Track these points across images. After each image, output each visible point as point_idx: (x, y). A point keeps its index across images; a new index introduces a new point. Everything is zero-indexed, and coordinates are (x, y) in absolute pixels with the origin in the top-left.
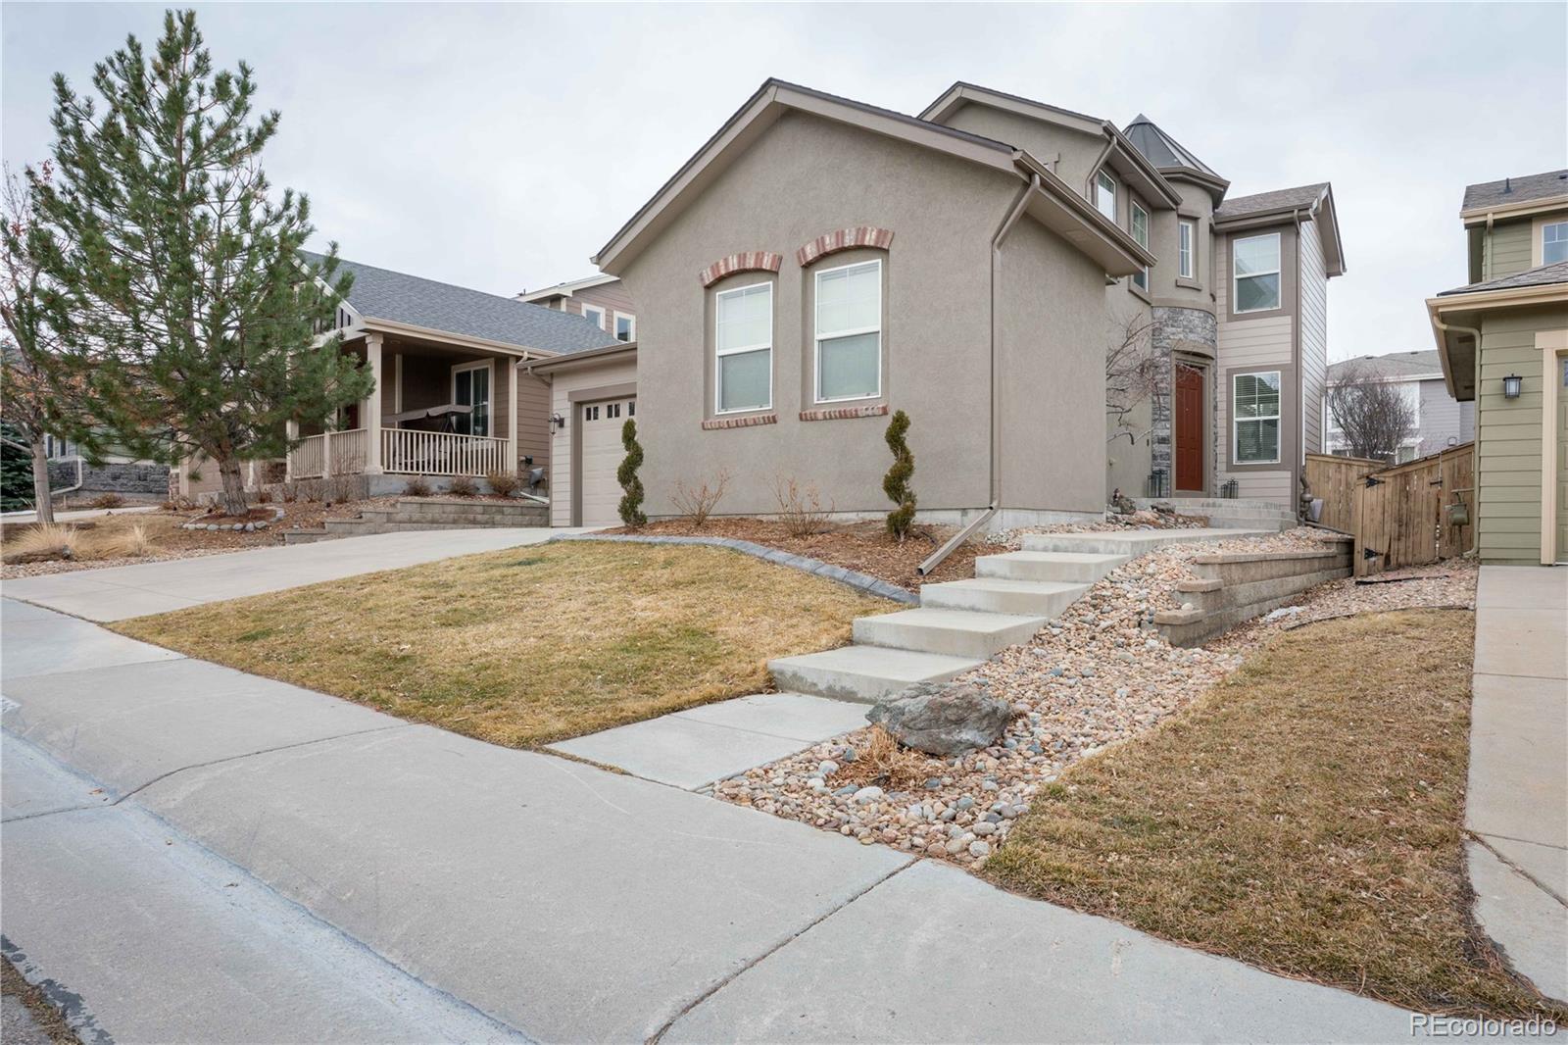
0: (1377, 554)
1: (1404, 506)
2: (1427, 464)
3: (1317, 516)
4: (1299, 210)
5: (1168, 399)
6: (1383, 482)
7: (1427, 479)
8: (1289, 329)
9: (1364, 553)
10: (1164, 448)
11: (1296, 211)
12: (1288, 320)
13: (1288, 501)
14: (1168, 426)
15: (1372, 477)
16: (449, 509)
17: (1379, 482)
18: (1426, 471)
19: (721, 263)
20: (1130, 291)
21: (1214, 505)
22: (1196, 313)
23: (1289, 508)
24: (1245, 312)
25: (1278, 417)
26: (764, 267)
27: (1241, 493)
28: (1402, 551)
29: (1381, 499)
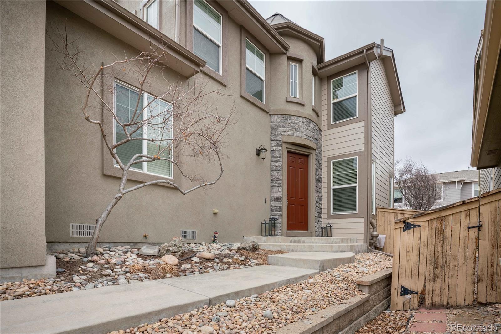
0: (412, 292)
1: (440, 249)
2: (465, 208)
3: (382, 245)
4: (367, 50)
5: (280, 173)
6: (419, 226)
7: (465, 223)
8: (363, 129)
9: (400, 291)
10: (278, 204)
11: (365, 51)
12: (363, 124)
14: (280, 190)
15: (408, 221)
17: (415, 226)
18: (463, 215)
20: (242, 97)
21: (299, 242)
22: (301, 119)
23: (362, 241)
25: (357, 185)
27: (334, 231)
28: (437, 292)
29: (416, 242)
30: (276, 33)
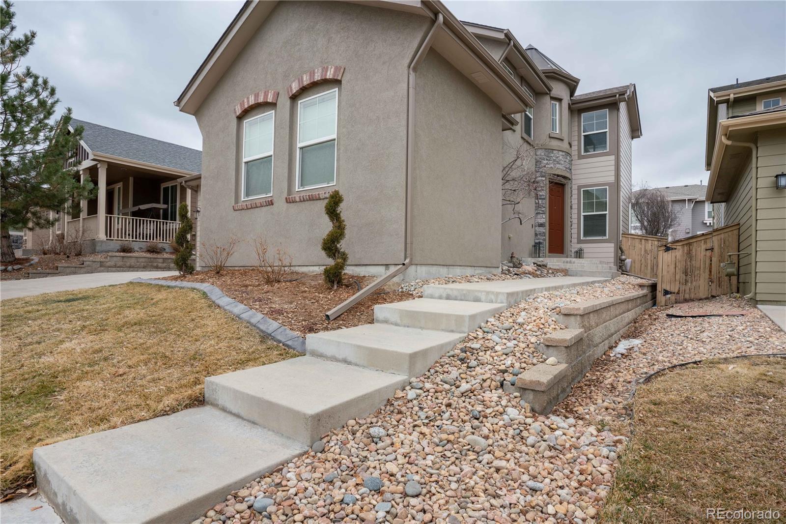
0: (671, 293)
1: (689, 263)
2: (703, 238)
3: (628, 268)
4: (619, 95)
5: (544, 201)
6: (675, 249)
7: (703, 247)
8: (613, 163)
9: (663, 292)
10: (542, 229)
11: (617, 96)
12: (613, 157)
13: (612, 260)
14: (544, 217)
15: (668, 245)
16: (141, 260)
17: (672, 249)
18: (703, 242)
19: (246, 100)
20: (522, 137)
21: (570, 262)
22: (561, 153)
23: (613, 264)
24: (588, 153)
25: (607, 212)
26: (268, 101)
27: (585, 255)
28: (687, 291)
29: (674, 259)
30: (543, 76)
